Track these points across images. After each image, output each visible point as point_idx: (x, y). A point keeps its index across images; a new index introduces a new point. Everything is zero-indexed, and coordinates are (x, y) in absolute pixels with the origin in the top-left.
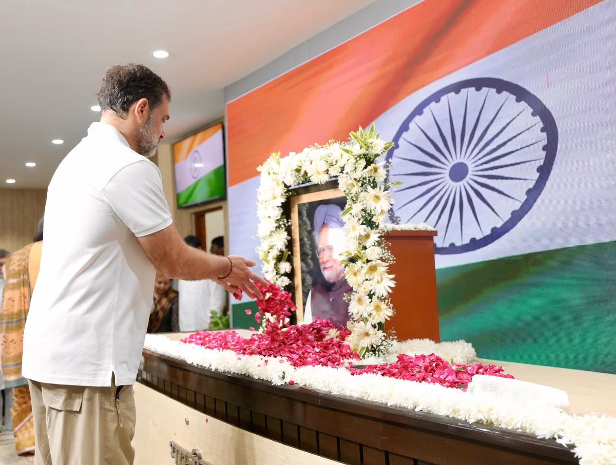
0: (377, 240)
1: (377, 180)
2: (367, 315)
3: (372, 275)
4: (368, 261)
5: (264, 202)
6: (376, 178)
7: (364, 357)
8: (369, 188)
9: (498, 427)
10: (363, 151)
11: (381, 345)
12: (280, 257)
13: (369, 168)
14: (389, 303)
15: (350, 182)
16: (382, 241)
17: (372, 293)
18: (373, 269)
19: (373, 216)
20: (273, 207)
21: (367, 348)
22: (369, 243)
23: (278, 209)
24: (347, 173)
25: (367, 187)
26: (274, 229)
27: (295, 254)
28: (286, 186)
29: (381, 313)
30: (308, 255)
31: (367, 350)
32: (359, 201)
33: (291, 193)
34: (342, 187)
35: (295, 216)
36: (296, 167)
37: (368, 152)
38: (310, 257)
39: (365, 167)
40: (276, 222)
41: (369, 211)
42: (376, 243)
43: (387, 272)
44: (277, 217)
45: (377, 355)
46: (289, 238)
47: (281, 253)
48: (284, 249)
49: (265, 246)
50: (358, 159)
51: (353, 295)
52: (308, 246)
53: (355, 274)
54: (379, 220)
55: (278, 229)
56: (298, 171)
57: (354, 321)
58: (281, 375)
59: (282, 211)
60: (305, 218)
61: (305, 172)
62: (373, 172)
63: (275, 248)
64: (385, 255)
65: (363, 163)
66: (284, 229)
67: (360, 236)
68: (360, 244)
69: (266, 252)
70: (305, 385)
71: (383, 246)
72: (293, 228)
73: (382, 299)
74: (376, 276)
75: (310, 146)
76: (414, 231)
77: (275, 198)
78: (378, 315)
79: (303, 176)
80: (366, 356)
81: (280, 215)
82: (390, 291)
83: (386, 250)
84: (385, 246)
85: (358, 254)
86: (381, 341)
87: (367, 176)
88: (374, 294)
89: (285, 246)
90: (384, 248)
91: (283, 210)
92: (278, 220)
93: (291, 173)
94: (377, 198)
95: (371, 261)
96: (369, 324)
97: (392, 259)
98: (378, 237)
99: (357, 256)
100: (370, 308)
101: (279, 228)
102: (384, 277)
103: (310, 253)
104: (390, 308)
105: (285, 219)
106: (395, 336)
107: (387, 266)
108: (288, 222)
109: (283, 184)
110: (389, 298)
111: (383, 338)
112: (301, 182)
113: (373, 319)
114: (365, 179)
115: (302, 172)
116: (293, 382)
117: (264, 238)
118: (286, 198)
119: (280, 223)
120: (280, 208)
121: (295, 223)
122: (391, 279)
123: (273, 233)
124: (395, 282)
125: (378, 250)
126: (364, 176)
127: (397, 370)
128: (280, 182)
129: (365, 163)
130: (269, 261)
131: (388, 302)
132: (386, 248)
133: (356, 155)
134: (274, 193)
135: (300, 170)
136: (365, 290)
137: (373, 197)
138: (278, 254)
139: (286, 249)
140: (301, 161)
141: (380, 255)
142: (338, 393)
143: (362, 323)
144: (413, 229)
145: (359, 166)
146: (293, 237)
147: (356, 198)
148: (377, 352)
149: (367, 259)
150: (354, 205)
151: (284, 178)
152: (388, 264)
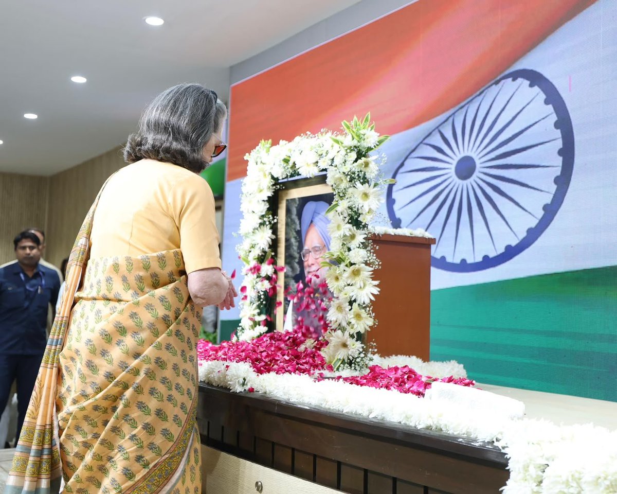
0: (362, 242)
1: (367, 176)
2: (346, 324)
3: (354, 279)
4: (351, 264)
5: (248, 195)
6: (366, 174)
7: (338, 369)
8: (358, 184)
9: (447, 433)
10: (355, 143)
11: (358, 357)
12: (262, 258)
13: (359, 161)
14: (371, 312)
15: (338, 175)
16: (369, 244)
17: (353, 299)
18: (356, 273)
19: (360, 214)
20: (258, 201)
21: (344, 360)
22: (354, 244)
23: (263, 203)
24: (336, 166)
25: (356, 183)
26: (258, 226)
27: (279, 256)
28: (273, 177)
29: (361, 323)
30: (295, 258)
31: (343, 362)
32: (346, 197)
33: (278, 186)
34: (330, 182)
35: (282, 212)
36: (286, 157)
37: (359, 144)
38: (297, 260)
39: (356, 161)
40: (260, 219)
41: (355, 209)
42: (361, 245)
43: (371, 278)
44: (262, 212)
45: (353, 368)
46: (274, 237)
47: (263, 254)
48: (267, 249)
49: (246, 245)
50: (348, 151)
51: (333, 301)
52: (295, 248)
53: (337, 279)
54: (366, 220)
55: (262, 227)
56: (286, 161)
57: (332, 330)
58: (241, 381)
59: (268, 206)
60: (294, 217)
61: (294, 163)
62: (363, 166)
63: (257, 247)
64: (370, 258)
65: (354, 155)
66: (269, 226)
67: (345, 236)
68: (343, 244)
69: (247, 251)
70: (265, 393)
71: (369, 248)
72: (279, 226)
73: (363, 307)
74: (358, 281)
75: (302, 135)
76: (409, 237)
77: (261, 191)
78: (358, 324)
79: (291, 168)
80: (340, 368)
81: (266, 210)
82: (373, 299)
83: (372, 253)
84: (371, 249)
85: (341, 256)
86: (358, 352)
87: (356, 170)
88: (355, 301)
89: (268, 246)
90: (369, 251)
91: (269, 204)
92: (263, 216)
93: (279, 163)
94: (366, 195)
95: (354, 264)
96: (347, 334)
97: (377, 263)
98: (364, 239)
99: (340, 258)
100: (351, 316)
101: (264, 225)
102: (367, 283)
103: (297, 255)
104: (371, 317)
105: (270, 216)
106: (375, 348)
107: (371, 271)
108: (274, 219)
109: (270, 176)
110: (371, 306)
111: (361, 350)
112: (289, 174)
113: (352, 328)
114: (354, 173)
115: (291, 164)
116: (253, 389)
117: (246, 236)
118: (273, 192)
119: (265, 219)
120: (266, 202)
121: (281, 220)
122: (375, 286)
123: (256, 231)
124: (379, 290)
125: (363, 252)
126: (353, 170)
127: (365, 381)
128: (267, 173)
129: (356, 157)
130: (250, 262)
131: (369, 311)
132: (372, 251)
133: (346, 147)
134: (259, 185)
135: (289, 161)
136: (346, 296)
137: (362, 193)
138: (260, 254)
139: (270, 250)
140: (290, 151)
141: (364, 258)
142: (296, 401)
143: (339, 332)
144: (408, 234)
145: (350, 159)
146: (279, 237)
147: (343, 193)
148: (353, 365)
149: (350, 262)
150: (340, 202)
151: (272, 168)
152: (372, 269)
